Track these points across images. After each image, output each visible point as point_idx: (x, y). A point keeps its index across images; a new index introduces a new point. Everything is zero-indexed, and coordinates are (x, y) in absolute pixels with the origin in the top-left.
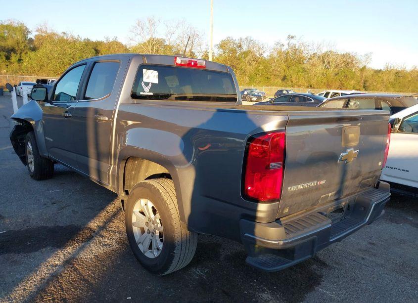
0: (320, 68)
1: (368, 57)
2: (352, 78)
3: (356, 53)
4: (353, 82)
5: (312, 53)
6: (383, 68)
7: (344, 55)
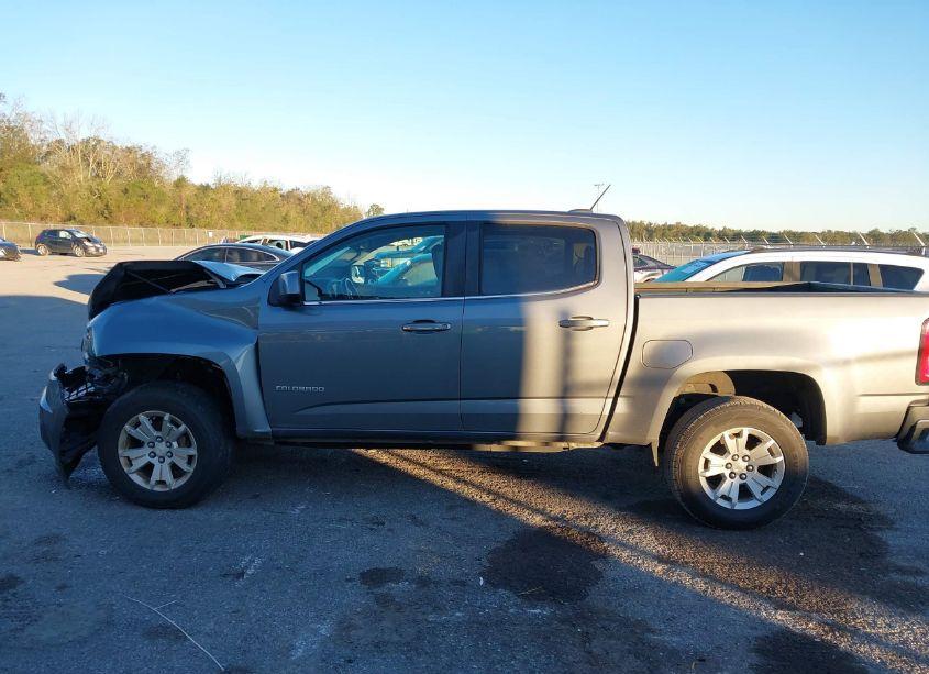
0: (81, 176)
1: (181, 157)
2: (160, 202)
3: (155, 147)
4: (163, 210)
5: (51, 138)
6: (211, 182)
7: (129, 150)
